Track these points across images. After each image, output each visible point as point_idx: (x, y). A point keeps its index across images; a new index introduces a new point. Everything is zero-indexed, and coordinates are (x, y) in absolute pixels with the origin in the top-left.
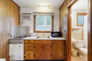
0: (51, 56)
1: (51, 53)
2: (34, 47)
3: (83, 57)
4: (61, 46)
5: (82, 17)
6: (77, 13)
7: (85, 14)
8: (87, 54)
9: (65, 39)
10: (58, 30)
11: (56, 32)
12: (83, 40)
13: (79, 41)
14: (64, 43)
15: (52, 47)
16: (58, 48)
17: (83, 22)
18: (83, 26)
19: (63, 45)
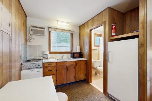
0: (75, 77)
1: (74, 74)
2: (56, 71)
3: (99, 75)
4: (83, 66)
5: (99, 37)
6: (95, 34)
7: (101, 35)
8: (103, 71)
9: (86, 59)
10: (78, 51)
11: (76, 53)
12: (99, 60)
13: (97, 61)
14: (86, 63)
15: (75, 68)
16: (80, 69)
17: (99, 43)
18: (99, 46)
19: (85, 65)
